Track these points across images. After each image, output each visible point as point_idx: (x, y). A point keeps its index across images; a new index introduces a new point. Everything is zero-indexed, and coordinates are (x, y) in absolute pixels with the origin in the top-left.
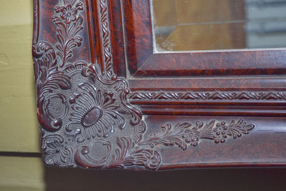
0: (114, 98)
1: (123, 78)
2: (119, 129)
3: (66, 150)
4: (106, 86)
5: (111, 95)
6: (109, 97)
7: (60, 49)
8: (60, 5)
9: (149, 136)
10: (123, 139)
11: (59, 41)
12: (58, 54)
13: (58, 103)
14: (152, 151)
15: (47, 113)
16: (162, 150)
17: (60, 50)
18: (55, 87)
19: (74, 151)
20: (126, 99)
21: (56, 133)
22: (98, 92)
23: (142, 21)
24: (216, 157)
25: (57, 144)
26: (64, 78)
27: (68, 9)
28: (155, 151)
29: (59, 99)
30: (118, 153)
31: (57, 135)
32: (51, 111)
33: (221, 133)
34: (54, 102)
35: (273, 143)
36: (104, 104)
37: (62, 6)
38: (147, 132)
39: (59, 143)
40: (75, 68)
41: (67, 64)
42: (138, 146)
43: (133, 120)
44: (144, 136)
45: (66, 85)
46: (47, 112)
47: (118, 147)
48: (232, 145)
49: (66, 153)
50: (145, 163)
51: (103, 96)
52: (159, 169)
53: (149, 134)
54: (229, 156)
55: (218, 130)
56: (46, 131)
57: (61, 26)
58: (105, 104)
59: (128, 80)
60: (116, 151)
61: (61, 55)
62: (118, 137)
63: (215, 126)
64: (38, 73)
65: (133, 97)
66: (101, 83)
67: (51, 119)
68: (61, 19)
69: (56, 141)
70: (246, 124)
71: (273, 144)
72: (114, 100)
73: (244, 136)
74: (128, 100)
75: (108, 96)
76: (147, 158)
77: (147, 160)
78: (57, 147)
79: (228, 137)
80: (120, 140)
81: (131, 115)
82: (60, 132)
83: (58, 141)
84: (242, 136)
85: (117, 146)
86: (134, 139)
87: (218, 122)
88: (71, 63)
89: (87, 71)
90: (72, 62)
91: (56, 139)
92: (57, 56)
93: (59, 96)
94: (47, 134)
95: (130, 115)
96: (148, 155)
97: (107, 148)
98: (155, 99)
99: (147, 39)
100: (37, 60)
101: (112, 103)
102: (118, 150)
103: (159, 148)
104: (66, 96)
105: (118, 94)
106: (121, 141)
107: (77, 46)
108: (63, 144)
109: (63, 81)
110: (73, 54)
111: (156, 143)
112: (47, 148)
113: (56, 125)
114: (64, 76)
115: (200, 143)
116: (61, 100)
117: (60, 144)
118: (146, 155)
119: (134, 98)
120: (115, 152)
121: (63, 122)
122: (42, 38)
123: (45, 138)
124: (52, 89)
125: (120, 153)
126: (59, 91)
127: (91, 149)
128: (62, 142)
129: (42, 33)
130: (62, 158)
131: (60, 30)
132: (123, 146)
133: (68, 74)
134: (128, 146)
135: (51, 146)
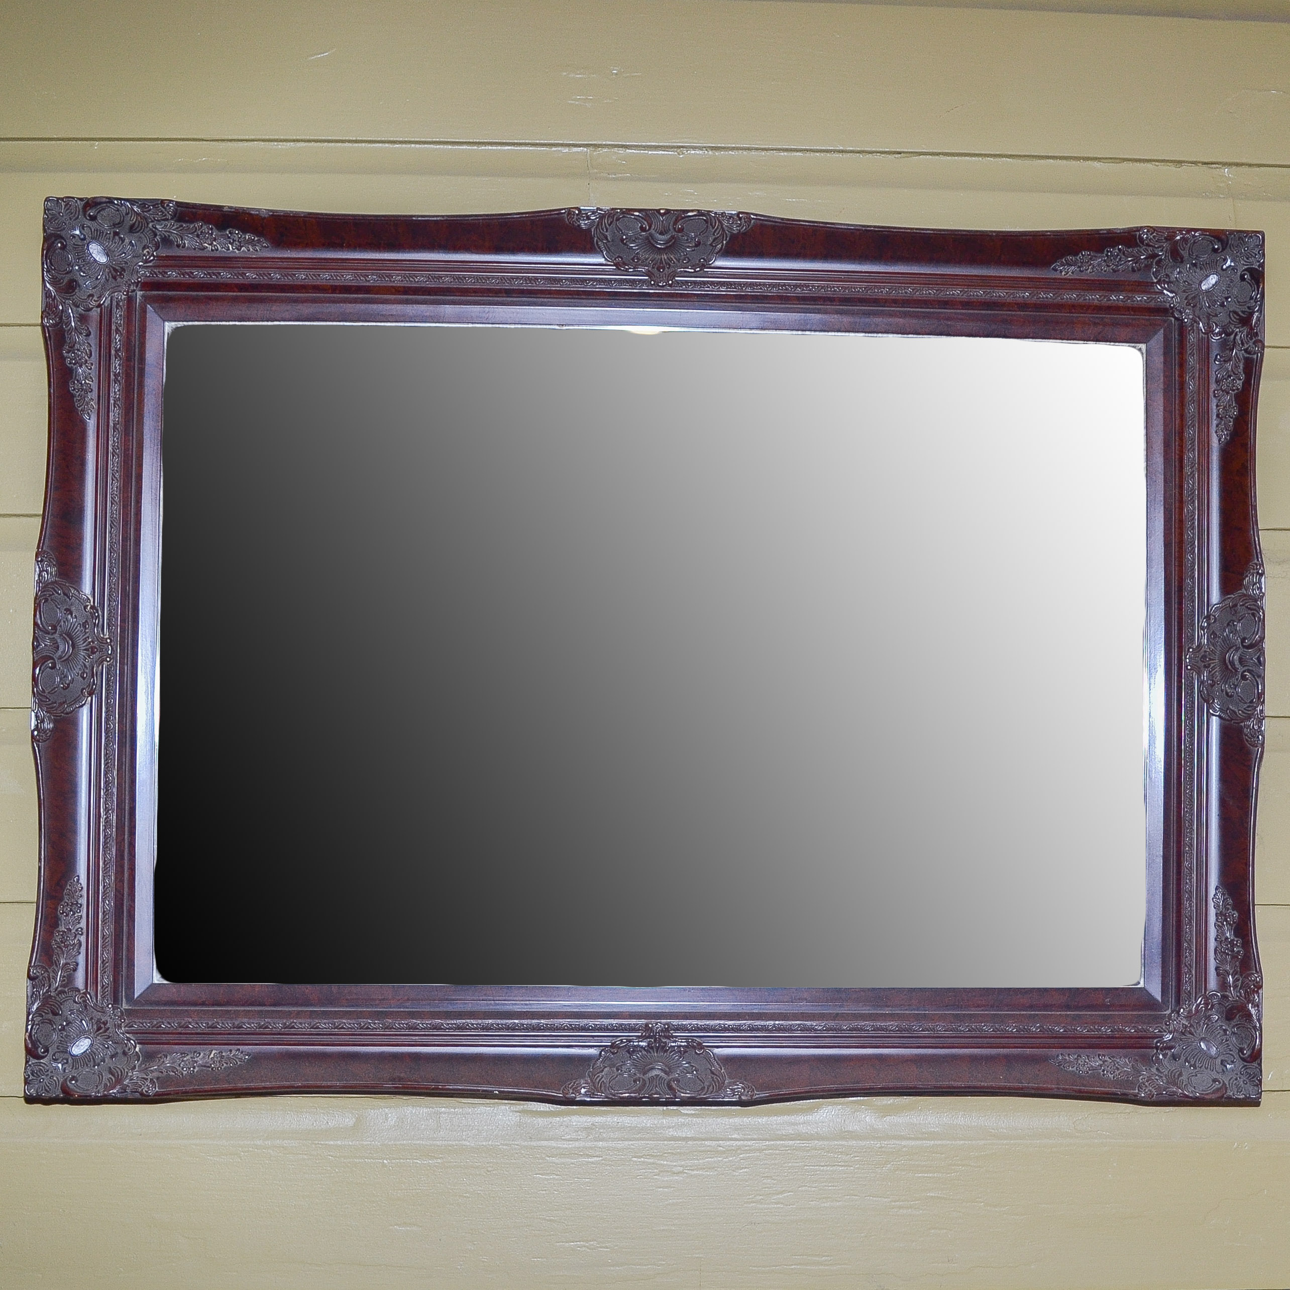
0: (107, 1026)
1: (119, 1006)
2: (110, 1060)
3: (51, 1080)
4: (100, 1014)
5: (105, 1023)
6: (102, 1025)
7: (56, 973)
8: (61, 930)
9: (143, 1066)
10: (116, 1068)
11: (55, 965)
12: (53, 979)
13: (48, 1029)
14: (147, 1079)
15: (37, 1039)
16: (158, 1078)
17: (56, 975)
18: (46, 1011)
19: (61, 1080)
20: (121, 1027)
21: (42, 1061)
22: (89, 1020)
25: (42, 1073)
26: (56, 1003)
27: (68, 934)
28: (150, 1079)
29: (49, 1025)
31: (42, 1063)
32: (40, 1037)
33: (217, 1061)
34: (44, 1028)
36: (96, 1032)
38: (141, 1062)
40: (68, 994)
42: (131, 1074)
43: (126, 1049)
44: (139, 1066)
46: (36, 1037)
47: (110, 1076)
49: (51, 1083)
50: (140, 1089)
51: (96, 1024)
52: (155, 1095)
54: (224, 1082)
56: (32, 1059)
57: (59, 950)
59: (124, 1009)
60: (108, 1080)
62: (109, 1067)
63: (212, 1055)
64: (31, 997)
66: (94, 1011)
67: (39, 1046)
68: (60, 944)
69: (41, 1069)
72: (108, 1029)
73: (240, 1064)
74: (123, 1029)
76: (142, 1085)
77: (142, 1087)
79: (225, 1065)
81: (125, 1045)
82: (46, 1060)
85: (108, 1074)
86: (127, 1068)
87: (216, 1052)
88: (63, 988)
89: (79, 998)
90: (65, 988)
93: (49, 1022)
94: (33, 1061)
96: (143, 1083)
97: (98, 1078)
98: (152, 1027)
100: (31, 982)
101: (105, 1031)
104: (56, 1023)
105: (112, 1023)
106: (113, 1070)
107: (71, 971)
108: (49, 1073)
109: (55, 1007)
110: (67, 980)
113: (43, 1053)
116: (51, 1026)
117: (45, 1073)
118: (141, 1083)
119: (129, 1027)
121: (50, 1049)
122: (39, 961)
123: (30, 1065)
124: (44, 1014)
125: (112, 1081)
126: (50, 1016)
127: (80, 1078)
128: (48, 1071)
129: (41, 956)
130: (47, 1088)
131: (58, 954)
132: (116, 1074)
133: (59, 1000)
134: (121, 1075)
135: (35, 1075)
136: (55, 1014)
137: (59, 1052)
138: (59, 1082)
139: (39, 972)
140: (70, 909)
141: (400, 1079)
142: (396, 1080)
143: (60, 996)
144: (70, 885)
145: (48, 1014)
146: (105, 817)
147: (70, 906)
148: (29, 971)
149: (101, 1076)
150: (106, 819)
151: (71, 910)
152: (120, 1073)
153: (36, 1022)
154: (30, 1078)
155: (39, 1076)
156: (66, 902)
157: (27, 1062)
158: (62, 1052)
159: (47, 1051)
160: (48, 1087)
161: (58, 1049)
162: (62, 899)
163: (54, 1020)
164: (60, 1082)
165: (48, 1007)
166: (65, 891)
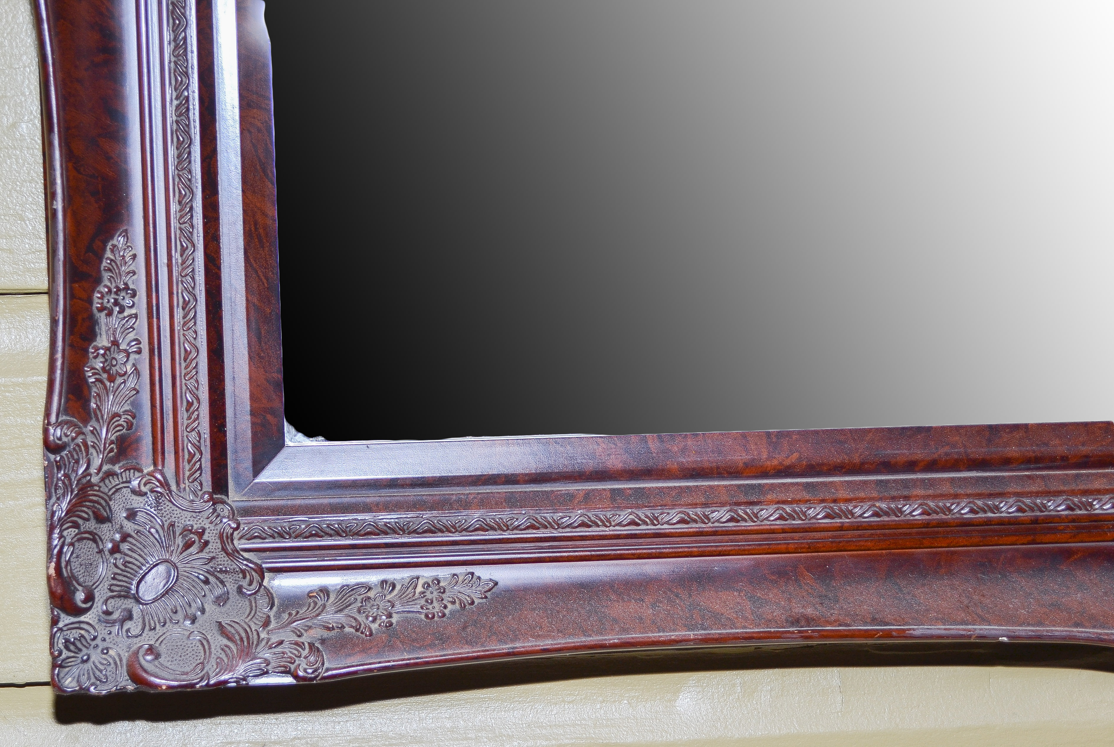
0: (206, 537)
1: (223, 497)
2: (215, 607)
3: (104, 656)
4: (189, 514)
5: (200, 533)
6: (194, 537)
7: (97, 435)
8: (100, 344)
9: (285, 617)
10: (233, 624)
11: (94, 419)
12: (93, 447)
13: (89, 551)
14: (303, 643)
15: (70, 574)
16: (321, 640)
17: (97, 439)
18: (86, 516)
19: (125, 655)
20: (232, 540)
21: (82, 618)
22: (169, 529)
23: (267, 380)
24: (435, 645)
25: (85, 643)
26: (102, 498)
27: (114, 352)
28: (309, 643)
29: (91, 542)
30: (229, 652)
31: (84, 622)
32: (76, 570)
33: (434, 600)
34: (82, 550)
35: (537, 612)
36: (181, 553)
37: (103, 344)
38: (279, 609)
39: (89, 641)
40: (120, 477)
41: (105, 468)
42: (267, 636)
43: (245, 583)
44: (274, 616)
45: (105, 514)
46: (69, 571)
47: (225, 641)
48: (460, 622)
49: (105, 662)
50: (293, 667)
51: (181, 536)
52: (323, 678)
53: (284, 612)
54: (460, 641)
55: (429, 596)
56: (63, 615)
57: (100, 387)
58: (184, 554)
59: (235, 502)
60: (222, 649)
61: (97, 448)
62: (220, 623)
63: (419, 589)
64: (53, 487)
65: (247, 536)
66: (177, 509)
67: (75, 588)
68: (101, 373)
69: (82, 636)
70: (480, 580)
71: (537, 614)
72: (206, 543)
73: (480, 603)
74: (236, 543)
75: (192, 536)
76: (294, 656)
77: (295, 661)
78: (84, 649)
79: (450, 606)
80: (226, 626)
81: (241, 575)
82: (91, 616)
83: (85, 635)
84: (476, 604)
85: (220, 638)
86: (255, 624)
87: (424, 580)
88: (111, 466)
89: (143, 484)
90: (114, 464)
91: (83, 632)
92: (92, 450)
93: (91, 537)
94: (65, 620)
95: (238, 574)
96: (296, 652)
97: (200, 646)
99: (275, 417)
100: (52, 457)
101: (202, 549)
102: (226, 646)
103: (314, 637)
104: (103, 538)
105: (215, 532)
106: (229, 628)
107: (124, 430)
108: (98, 641)
109: (100, 504)
110: (117, 448)
111: (306, 628)
112: (64, 653)
113: (85, 601)
114: (101, 495)
115: (398, 622)
116: (94, 545)
117: (91, 643)
118: (291, 652)
119: (250, 539)
120: (220, 651)
121: (97, 594)
122: (66, 412)
123: (60, 630)
124: (80, 522)
125: (232, 651)
126: (92, 525)
127: (162, 649)
128: (95, 638)
129: (67, 400)
130: (98, 673)
131: (98, 395)
132: (237, 637)
133: (106, 490)
134: (248, 638)
135: (72, 647)
136: (101, 519)
137: (112, 597)
138: (121, 660)
139: (66, 436)
140: (116, 300)
141: (809, 620)
142: (803, 623)
143: (107, 481)
144: (112, 251)
145: (88, 520)
146: (175, 103)
147: (116, 293)
148: (46, 431)
149: (205, 643)
150: (178, 107)
151: (116, 303)
152: (244, 635)
153: (68, 540)
154: (64, 656)
155: (80, 650)
156: (106, 286)
157: (54, 622)
158: (119, 596)
159: (90, 598)
160: (101, 671)
161: (112, 591)
162: (98, 281)
163: (99, 533)
164: (124, 661)
165: (88, 507)
166: (104, 264)
